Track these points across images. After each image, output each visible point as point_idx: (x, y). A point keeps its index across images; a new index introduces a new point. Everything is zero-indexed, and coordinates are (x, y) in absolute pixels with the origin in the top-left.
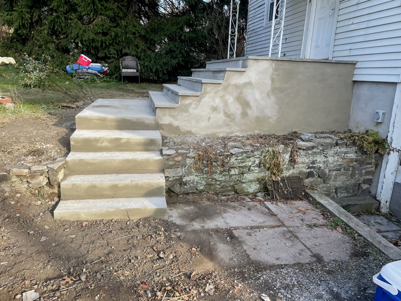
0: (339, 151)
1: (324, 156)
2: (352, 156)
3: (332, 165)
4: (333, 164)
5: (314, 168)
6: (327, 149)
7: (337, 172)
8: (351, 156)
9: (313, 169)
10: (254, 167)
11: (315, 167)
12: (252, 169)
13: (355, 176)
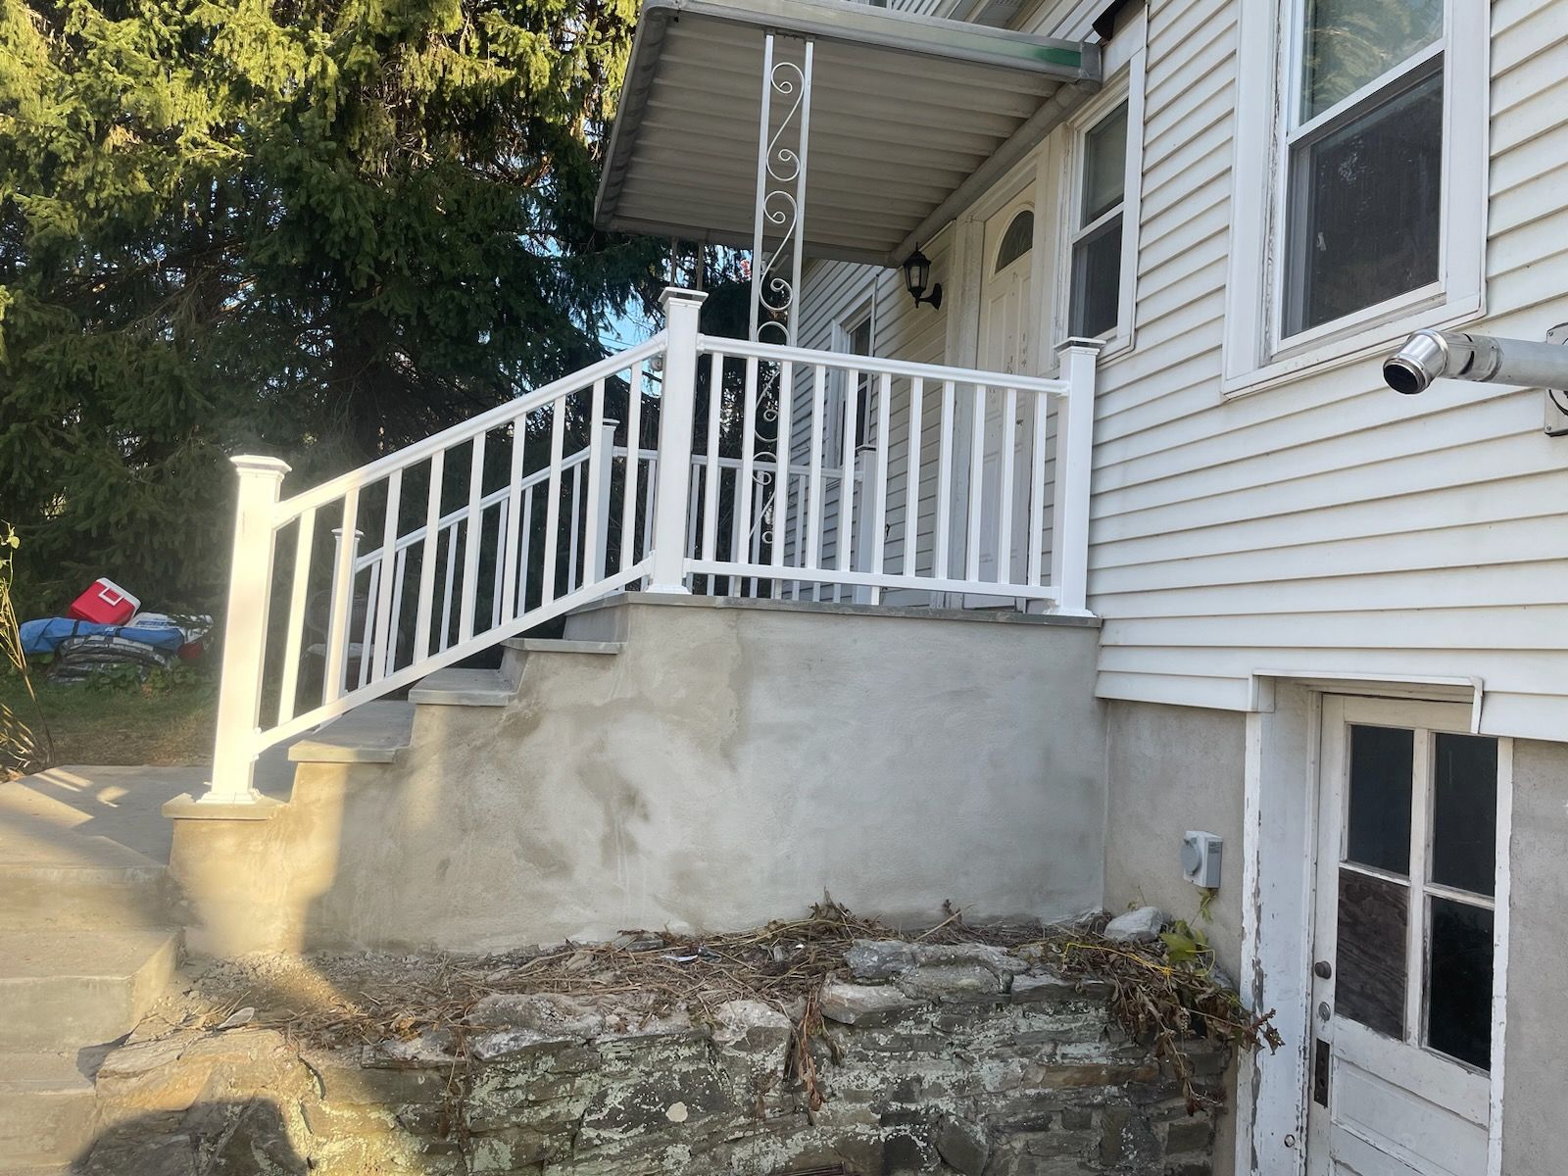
0: (1023, 1030)
1: (958, 1056)
2: (1091, 1052)
3: (1000, 1104)
4: (1005, 1096)
5: (912, 1118)
6: (962, 1023)
7: (1030, 1136)
8: (1088, 1057)
9: (908, 1127)
10: (597, 1125)
11: (916, 1112)
12: (589, 1140)
13: (1121, 1155)
